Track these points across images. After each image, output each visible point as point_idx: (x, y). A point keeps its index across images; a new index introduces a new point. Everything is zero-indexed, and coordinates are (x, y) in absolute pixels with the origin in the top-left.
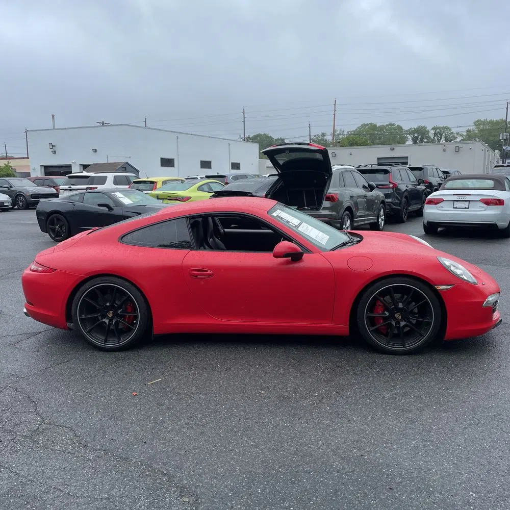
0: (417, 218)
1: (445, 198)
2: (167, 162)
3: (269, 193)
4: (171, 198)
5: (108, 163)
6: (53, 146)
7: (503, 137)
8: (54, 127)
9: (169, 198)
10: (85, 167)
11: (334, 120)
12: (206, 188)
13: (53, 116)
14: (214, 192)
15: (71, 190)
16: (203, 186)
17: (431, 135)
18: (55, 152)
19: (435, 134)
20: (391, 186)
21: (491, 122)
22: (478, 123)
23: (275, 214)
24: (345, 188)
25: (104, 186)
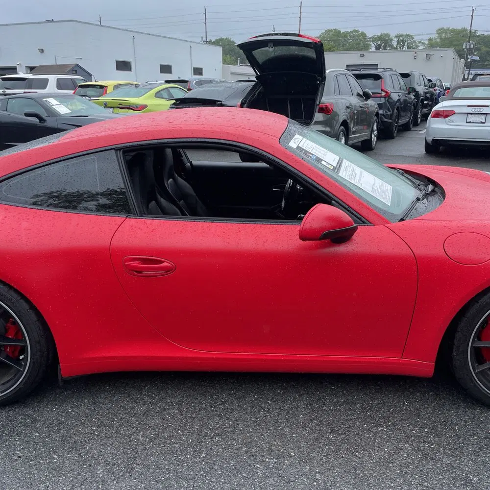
0: (405, 133)
1: (457, 110)
2: (123, 66)
3: (246, 101)
4: (122, 107)
7: (466, 47)
9: (120, 106)
10: (32, 69)
11: (300, 24)
12: (165, 95)
14: (175, 99)
15: (5, 95)
16: (162, 92)
17: (395, 44)
19: (398, 43)
20: (383, 94)
21: (453, 31)
22: (441, 31)
23: (293, 144)
24: (340, 97)
25: (46, 90)
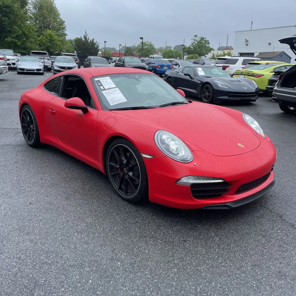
6: (247, 41)
8: (251, 29)
9: (248, 74)
13: (252, 22)
25: (235, 65)
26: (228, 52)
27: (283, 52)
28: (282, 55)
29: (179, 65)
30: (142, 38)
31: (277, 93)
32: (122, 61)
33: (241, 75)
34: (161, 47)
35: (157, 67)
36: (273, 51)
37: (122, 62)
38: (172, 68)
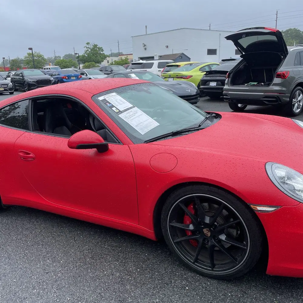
5: (173, 54)
6: (145, 45)
8: (146, 33)
9: (177, 77)
12: (207, 68)
13: (146, 27)
14: (206, 72)
18: (146, 49)
24: (300, 66)
25: (151, 69)
26: (125, 57)
27: (183, 54)
28: (182, 57)
29: (86, 74)
30: (31, 49)
31: (230, 92)
32: (21, 75)
33: (169, 78)
34: (49, 58)
35: (63, 78)
36: (172, 54)
37: (21, 77)
38: (80, 78)
